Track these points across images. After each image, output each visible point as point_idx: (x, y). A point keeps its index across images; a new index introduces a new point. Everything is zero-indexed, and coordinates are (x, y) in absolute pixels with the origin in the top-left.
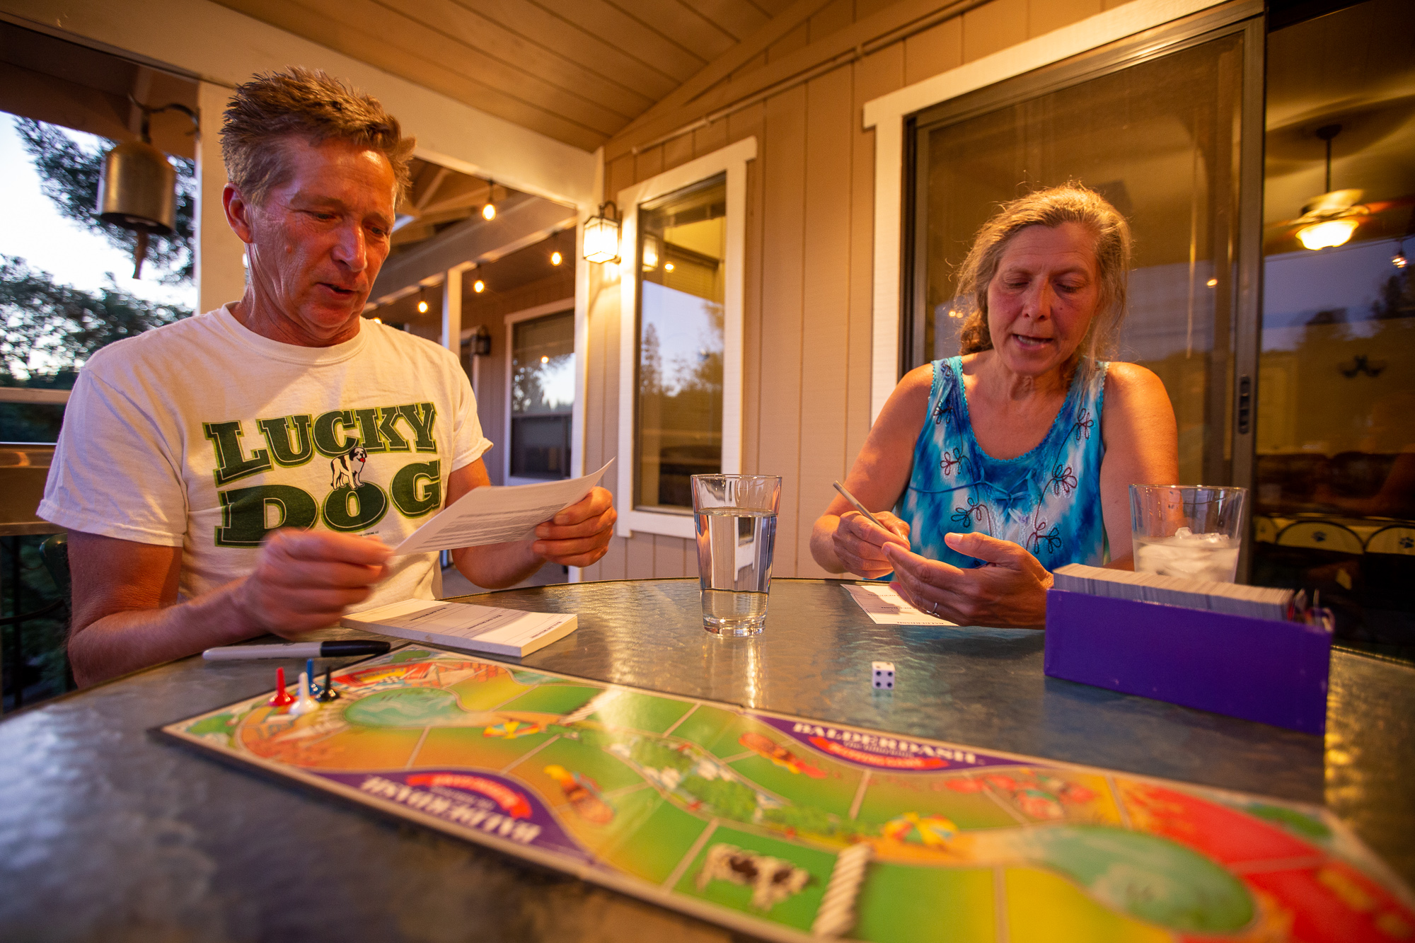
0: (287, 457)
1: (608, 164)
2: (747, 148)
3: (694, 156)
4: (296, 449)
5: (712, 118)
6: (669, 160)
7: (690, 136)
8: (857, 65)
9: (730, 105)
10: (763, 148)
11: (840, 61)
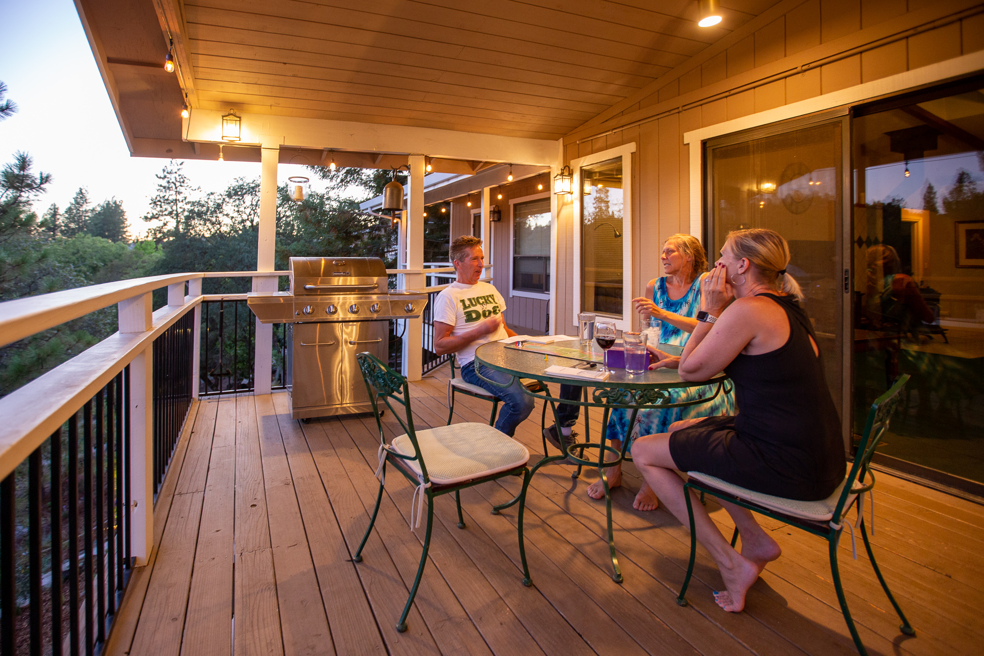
0: (473, 305)
1: (565, 146)
2: (632, 147)
3: (607, 148)
4: (474, 304)
5: (614, 131)
6: (595, 148)
7: (605, 137)
8: (681, 114)
9: (622, 126)
10: (639, 147)
11: (672, 112)
